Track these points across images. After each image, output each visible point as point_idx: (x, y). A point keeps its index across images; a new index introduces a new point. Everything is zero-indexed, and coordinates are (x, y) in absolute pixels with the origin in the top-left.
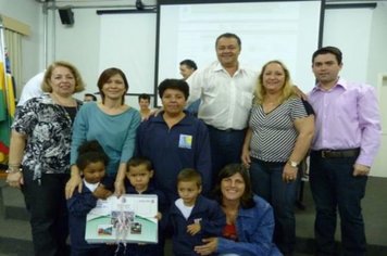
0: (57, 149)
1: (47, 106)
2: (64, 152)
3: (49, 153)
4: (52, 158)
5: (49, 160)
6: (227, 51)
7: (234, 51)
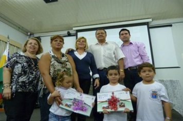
0: (25, 77)
1: (22, 56)
2: (29, 79)
3: (21, 79)
4: (22, 82)
5: (20, 83)
6: (100, 34)
7: (104, 35)
